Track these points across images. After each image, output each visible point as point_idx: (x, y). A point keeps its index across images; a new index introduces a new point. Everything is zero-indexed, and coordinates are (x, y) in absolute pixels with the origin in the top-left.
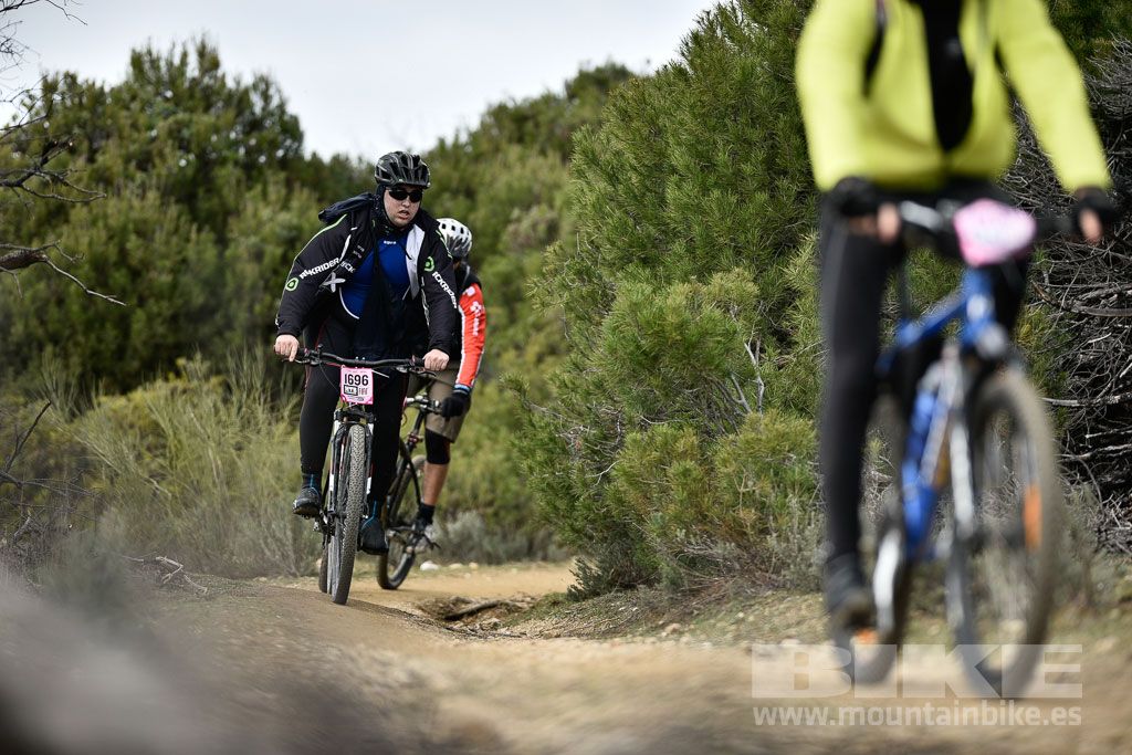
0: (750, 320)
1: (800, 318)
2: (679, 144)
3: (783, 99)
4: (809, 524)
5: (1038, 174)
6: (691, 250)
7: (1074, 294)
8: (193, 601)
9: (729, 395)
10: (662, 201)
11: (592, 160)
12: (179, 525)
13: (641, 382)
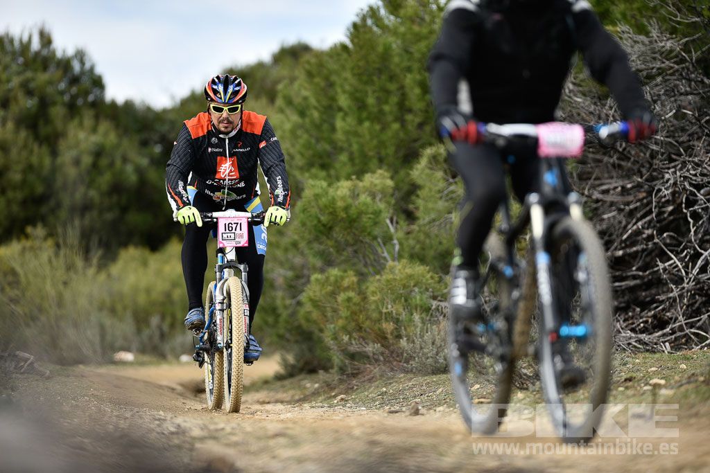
0: (388, 203)
1: (420, 202)
2: (344, 92)
3: (409, 64)
4: (427, 332)
5: (571, 111)
6: (351, 159)
7: (594, 187)
8: (37, 380)
9: (377, 251)
10: (333, 129)
11: (289, 102)
12: (29, 333)
13: (321, 243)
